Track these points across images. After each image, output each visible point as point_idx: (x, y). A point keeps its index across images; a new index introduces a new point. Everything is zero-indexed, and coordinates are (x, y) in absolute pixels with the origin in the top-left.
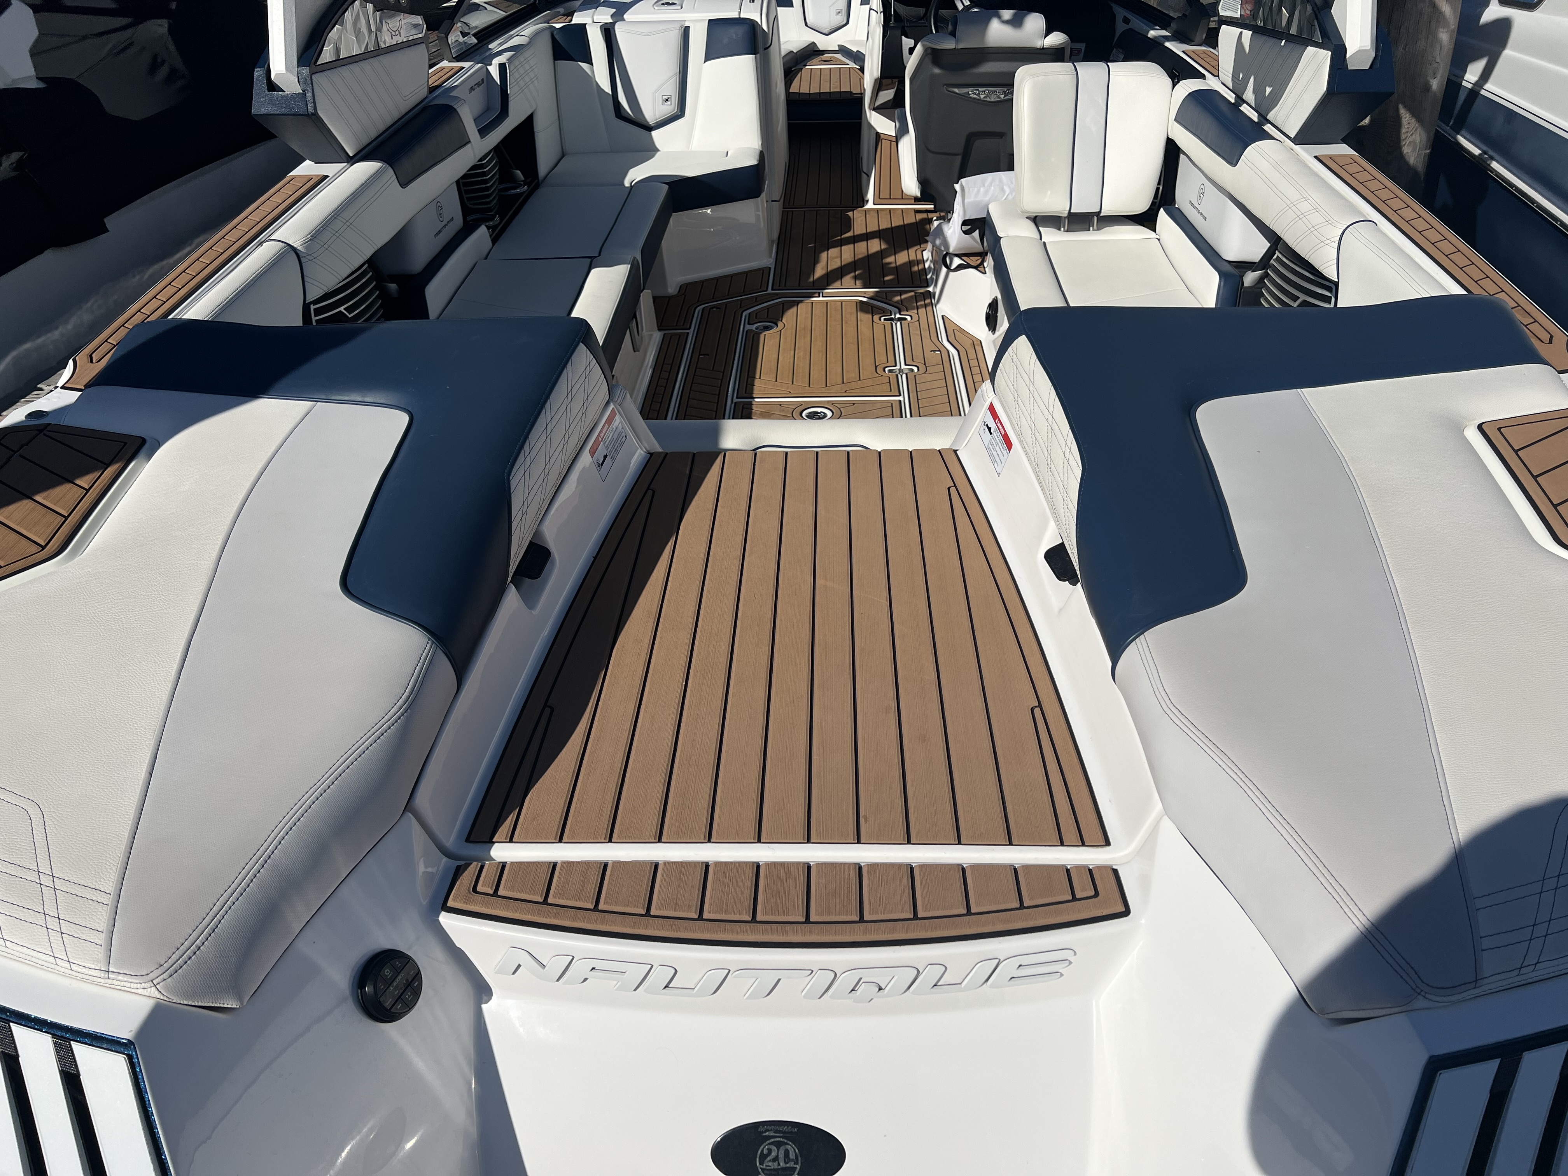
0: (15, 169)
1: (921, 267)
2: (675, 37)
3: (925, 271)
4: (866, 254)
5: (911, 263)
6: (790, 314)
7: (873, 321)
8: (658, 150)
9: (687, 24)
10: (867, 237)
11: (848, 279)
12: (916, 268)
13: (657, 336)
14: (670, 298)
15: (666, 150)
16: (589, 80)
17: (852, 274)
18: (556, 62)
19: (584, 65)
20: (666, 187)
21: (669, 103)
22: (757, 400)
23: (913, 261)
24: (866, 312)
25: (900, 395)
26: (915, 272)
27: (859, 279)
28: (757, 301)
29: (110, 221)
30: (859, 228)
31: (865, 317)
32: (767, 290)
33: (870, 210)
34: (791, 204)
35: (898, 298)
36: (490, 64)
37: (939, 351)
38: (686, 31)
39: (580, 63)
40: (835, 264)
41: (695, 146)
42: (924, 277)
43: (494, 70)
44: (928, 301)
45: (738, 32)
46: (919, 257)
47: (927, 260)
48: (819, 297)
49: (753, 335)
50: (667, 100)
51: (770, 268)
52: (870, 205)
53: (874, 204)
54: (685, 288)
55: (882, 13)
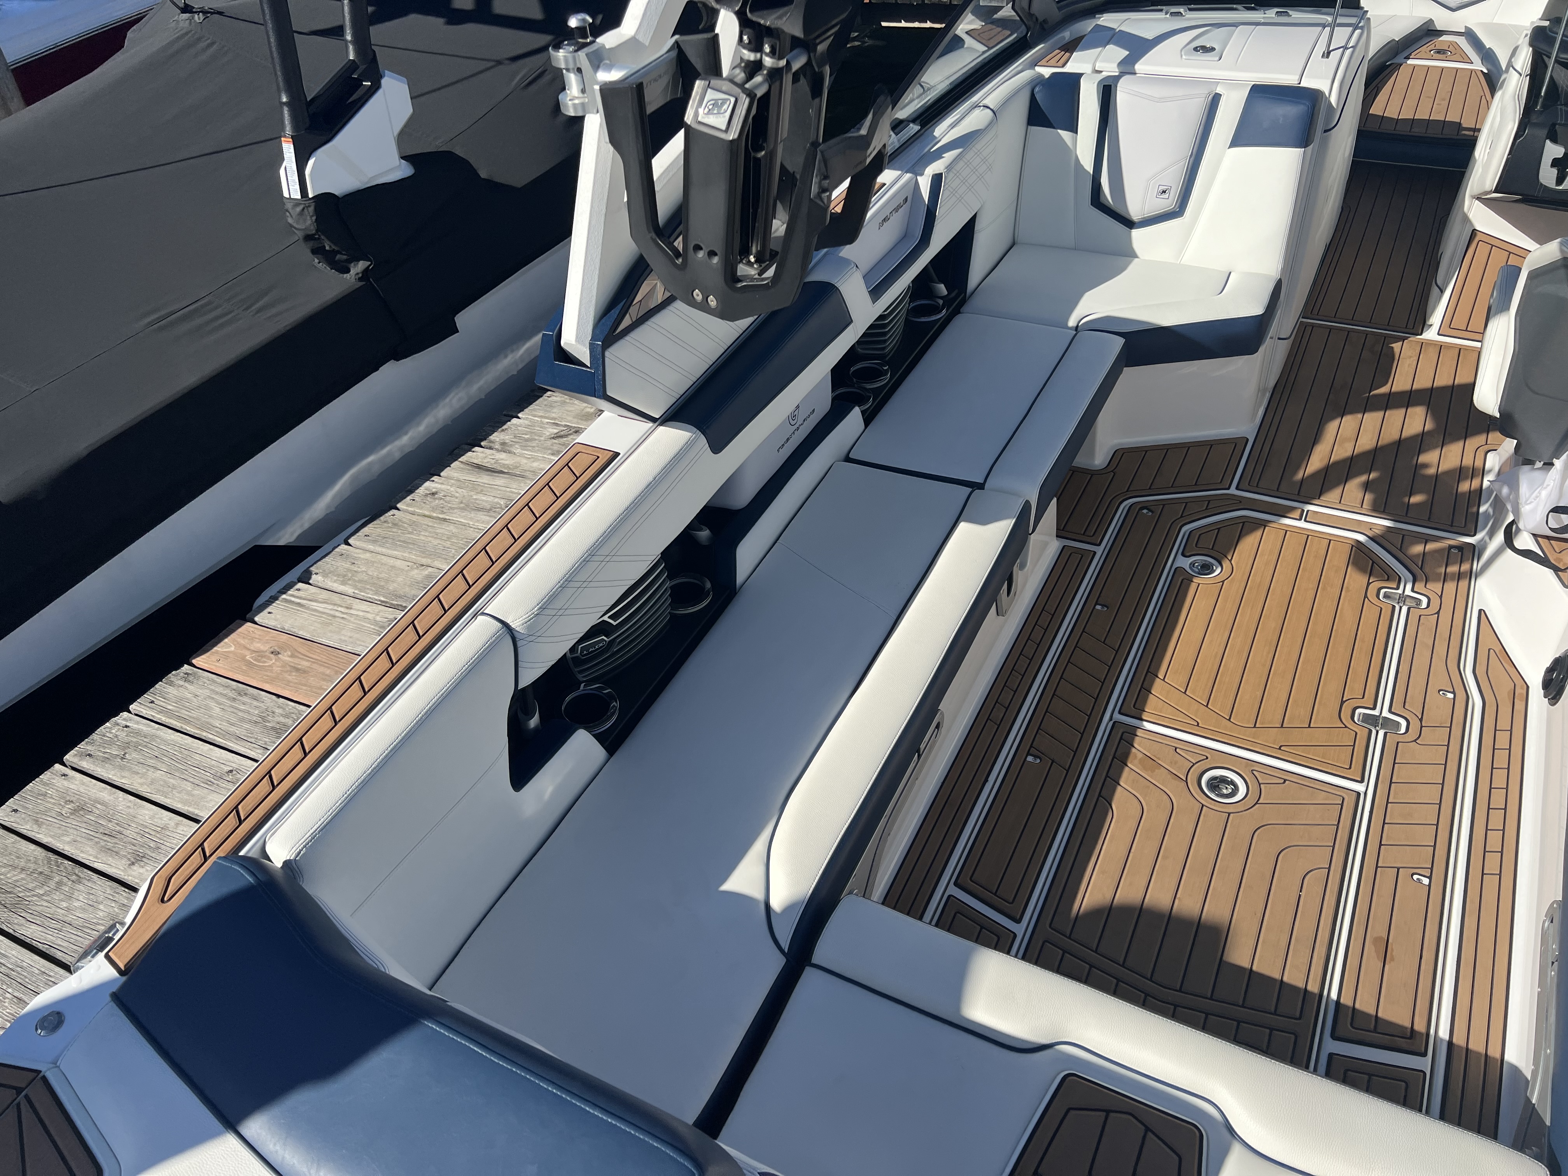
0: (360, 279)
1: (1476, 483)
2: (1197, 106)
3: (1478, 495)
4: (1397, 437)
5: (1461, 473)
6: (1248, 543)
7: (1366, 596)
8: (1135, 256)
9: (1219, 90)
10: (1408, 399)
11: (1353, 487)
12: (1464, 487)
13: (1054, 546)
14: (1092, 474)
15: (1147, 258)
16: (1067, 153)
17: (1363, 478)
18: (1029, 127)
19: (1065, 135)
20: (1121, 341)
21: (1166, 196)
22: (1148, 726)
23: (1467, 468)
24: (1361, 568)
25: (1362, 781)
26: (1463, 494)
27: (1371, 491)
28: (1210, 507)
29: (463, 319)
30: (1400, 382)
31: (1357, 580)
32: (1228, 489)
33: (1431, 343)
34: (1315, 311)
35: (1418, 549)
36: (922, 174)
37: (1454, 693)
38: (1216, 99)
39: (1059, 131)
40: (1343, 452)
41: (1189, 257)
42: (1475, 509)
43: (924, 184)
44: (1465, 567)
45: (1290, 112)
46: (1479, 463)
47: (1490, 471)
48: (1300, 519)
49: (1183, 580)
50: (1164, 192)
51: (1248, 440)
52: (1430, 334)
53: (1439, 334)
54: (1120, 455)
55: (1528, 77)
